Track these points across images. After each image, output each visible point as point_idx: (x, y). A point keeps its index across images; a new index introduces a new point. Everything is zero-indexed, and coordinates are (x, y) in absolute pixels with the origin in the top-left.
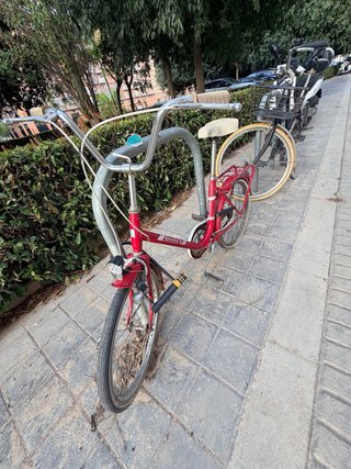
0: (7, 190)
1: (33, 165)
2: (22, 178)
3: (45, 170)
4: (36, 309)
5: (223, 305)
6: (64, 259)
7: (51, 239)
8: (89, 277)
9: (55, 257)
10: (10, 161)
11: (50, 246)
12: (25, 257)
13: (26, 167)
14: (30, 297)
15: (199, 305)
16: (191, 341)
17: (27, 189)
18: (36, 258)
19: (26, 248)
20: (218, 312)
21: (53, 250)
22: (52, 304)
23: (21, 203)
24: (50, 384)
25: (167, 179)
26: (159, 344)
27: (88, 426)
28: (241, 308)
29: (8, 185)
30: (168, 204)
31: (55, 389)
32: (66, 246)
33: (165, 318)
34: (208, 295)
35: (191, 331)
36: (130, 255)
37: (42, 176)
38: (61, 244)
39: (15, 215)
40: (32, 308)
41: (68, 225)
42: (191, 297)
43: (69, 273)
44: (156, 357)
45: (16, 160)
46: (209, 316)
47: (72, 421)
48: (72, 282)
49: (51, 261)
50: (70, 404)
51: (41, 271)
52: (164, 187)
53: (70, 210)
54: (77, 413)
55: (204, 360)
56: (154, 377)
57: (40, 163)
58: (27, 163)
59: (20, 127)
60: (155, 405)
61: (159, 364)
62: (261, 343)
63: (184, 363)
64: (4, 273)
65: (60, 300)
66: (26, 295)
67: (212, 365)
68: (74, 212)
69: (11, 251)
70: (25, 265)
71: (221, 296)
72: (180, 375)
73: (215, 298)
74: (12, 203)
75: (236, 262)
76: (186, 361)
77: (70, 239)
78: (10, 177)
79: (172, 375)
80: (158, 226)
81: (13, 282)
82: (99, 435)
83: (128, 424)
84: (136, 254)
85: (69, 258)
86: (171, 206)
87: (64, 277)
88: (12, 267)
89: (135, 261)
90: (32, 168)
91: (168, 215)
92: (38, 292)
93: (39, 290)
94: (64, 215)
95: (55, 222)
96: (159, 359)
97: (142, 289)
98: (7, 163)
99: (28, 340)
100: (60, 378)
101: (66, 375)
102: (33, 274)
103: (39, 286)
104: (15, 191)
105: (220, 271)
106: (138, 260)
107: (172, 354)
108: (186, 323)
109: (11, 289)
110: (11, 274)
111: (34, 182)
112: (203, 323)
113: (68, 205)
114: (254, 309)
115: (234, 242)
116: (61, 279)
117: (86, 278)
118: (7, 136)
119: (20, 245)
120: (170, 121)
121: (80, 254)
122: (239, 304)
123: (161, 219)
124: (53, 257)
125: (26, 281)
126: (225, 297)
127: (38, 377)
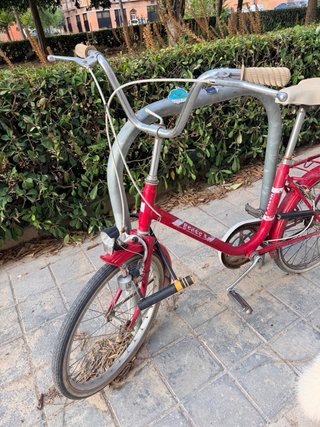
0: (35, 114)
1: (70, 89)
2: (53, 103)
3: (81, 98)
4: (24, 259)
5: (245, 345)
6: (71, 212)
7: (64, 184)
8: (92, 243)
9: (62, 206)
10: (48, 82)
11: (60, 191)
12: (31, 196)
13: (62, 92)
14: (22, 245)
15: (211, 332)
16: (180, 371)
17: (55, 118)
18: (42, 201)
19: (35, 186)
20: (233, 350)
21: (63, 197)
22: (43, 260)
23: (45, 132)
24: (15, 343)
25: (240, 140)
26: (140, 355)
27: (36, 401)
28: (267, 360)
29: (38, 109)
30: (229, 179)
31: (18, 351)
32: (78, 197)
33: (161, 328)
34: (230, 324)
35: (187, 358)
36: (134, 231)
37: (75, 105)
38: (73, 193)
39: (35, 145)
40: (21, 257)
41: (87, 173)
42: (205, 317)
43: (72, 231)
44: (131, 369)
45: (53, 82)
46: (218, 351)
47: (23, 390)
48: (71, 242)
49: (56, 210)
50: (26, 372)
51: (42, 218)
52: (231, 151)
53: (94, 154)
54: (30, 384)
55: (187, 400)
56: (120, 388)
57: (78, 88)
58: (64, 85)
59: (78, 17)
60: (109, 418)
61: (131, 377)
62: (274, 416)
63: (160, 390)
64: (7, 207)
65: (52, 259)
66: (21, 239)
67: (193, 409)
68: (98, 158)
69: (20, 184)
70: (29, 205)
71: (247, 333)
72: (150, 402)
73: (237, 332)
74: (36, 130)
75: (295, 295)
76: (165, 390)
77: (85, 190)
78: (42, 100)
79: (141, 396)
80: (202, 206)
81: (12, 221)
82: (43, 415)
83: (74, 420)
84: (140, 233)
85: (76, 212)
86: (233, 183)
87: (64, 233)
88: (16, 203)
89: (135, 240)
90: (68, 94)
91: (223, 195)
92: (33, 241)
93: (35, 239)
94: (87, 158)
95: (74, 163)
96: (134, 372)
97: (134, 274)
98: (44, 83)
99: (7, 289)
100: (25, 342)
101: (32, 342)
102: (34, 218)
103: (36, 235)
104: (43, 118)
105: (263, 300)
106: (140, 240)
107: (150, 374)
108: (184, 346)
109: (8, 227)
110: (13, 210)
111: (65, 111)
112: (207, 356)
113: (94, 147)
114: (287, 368)
115: (305, 266)
116: (60, 234)
117: (88, 243)
118: (59, 26)
119: (30, 180)
120: (273, 53)
121: (91, 212)
122: (268, 354)
123: (212, 197)
124: (60, 205)
125: (25, 224)
126: (251, 336)
127: (6, 332)
